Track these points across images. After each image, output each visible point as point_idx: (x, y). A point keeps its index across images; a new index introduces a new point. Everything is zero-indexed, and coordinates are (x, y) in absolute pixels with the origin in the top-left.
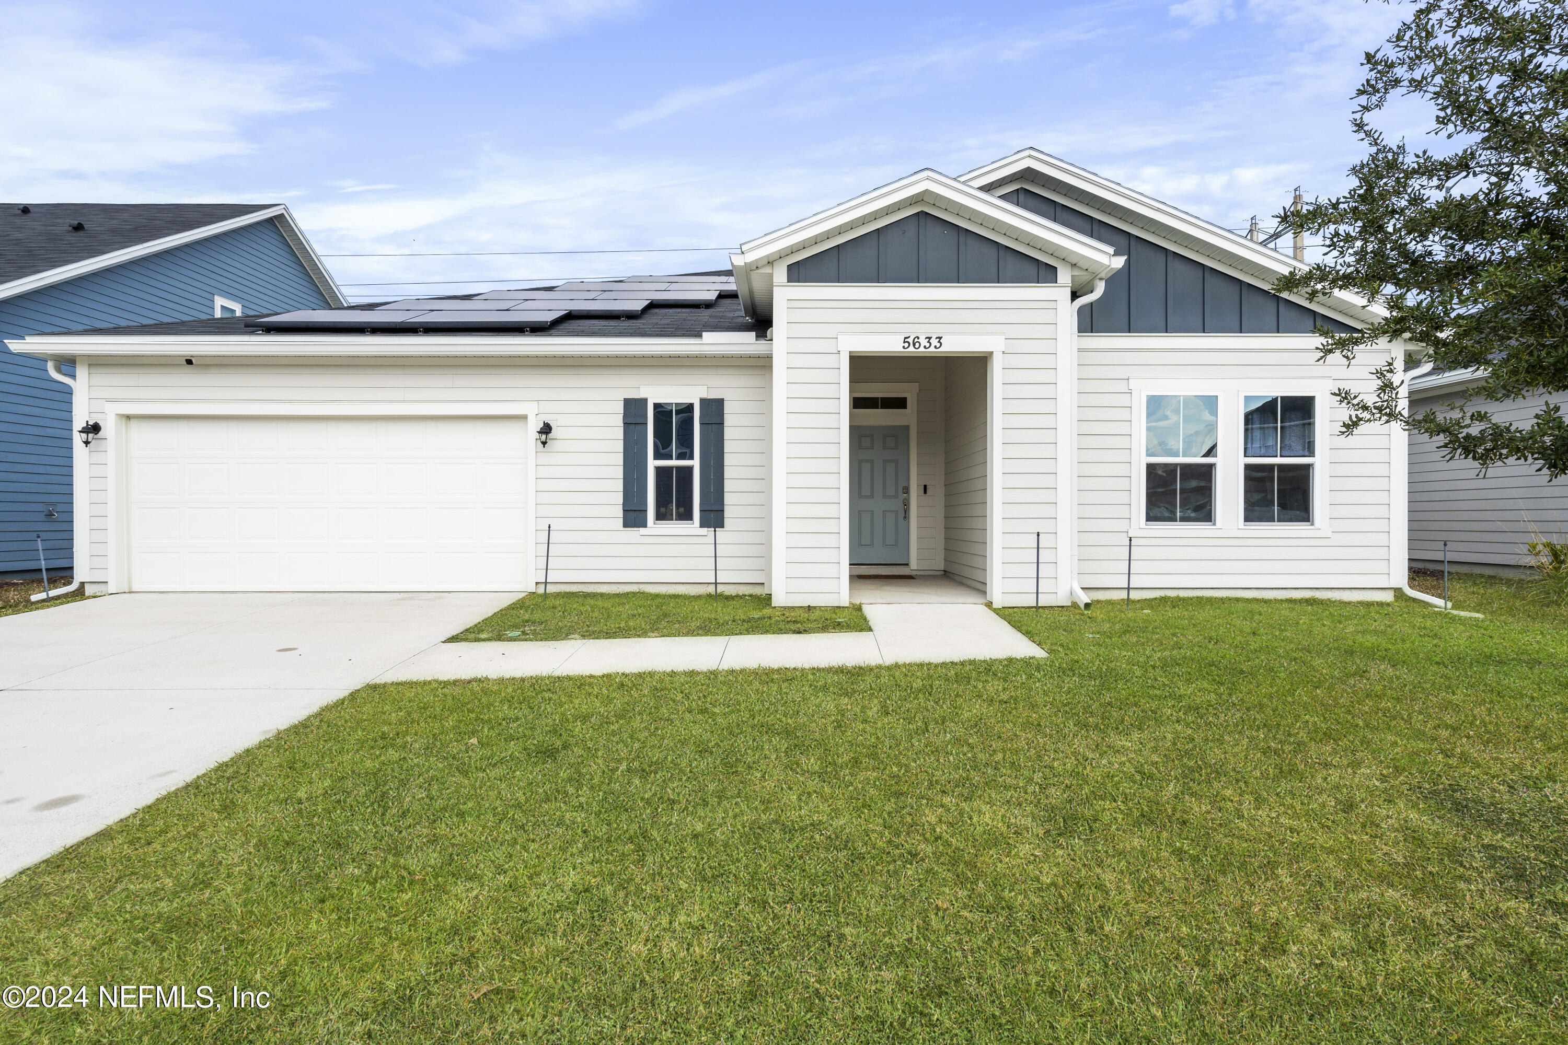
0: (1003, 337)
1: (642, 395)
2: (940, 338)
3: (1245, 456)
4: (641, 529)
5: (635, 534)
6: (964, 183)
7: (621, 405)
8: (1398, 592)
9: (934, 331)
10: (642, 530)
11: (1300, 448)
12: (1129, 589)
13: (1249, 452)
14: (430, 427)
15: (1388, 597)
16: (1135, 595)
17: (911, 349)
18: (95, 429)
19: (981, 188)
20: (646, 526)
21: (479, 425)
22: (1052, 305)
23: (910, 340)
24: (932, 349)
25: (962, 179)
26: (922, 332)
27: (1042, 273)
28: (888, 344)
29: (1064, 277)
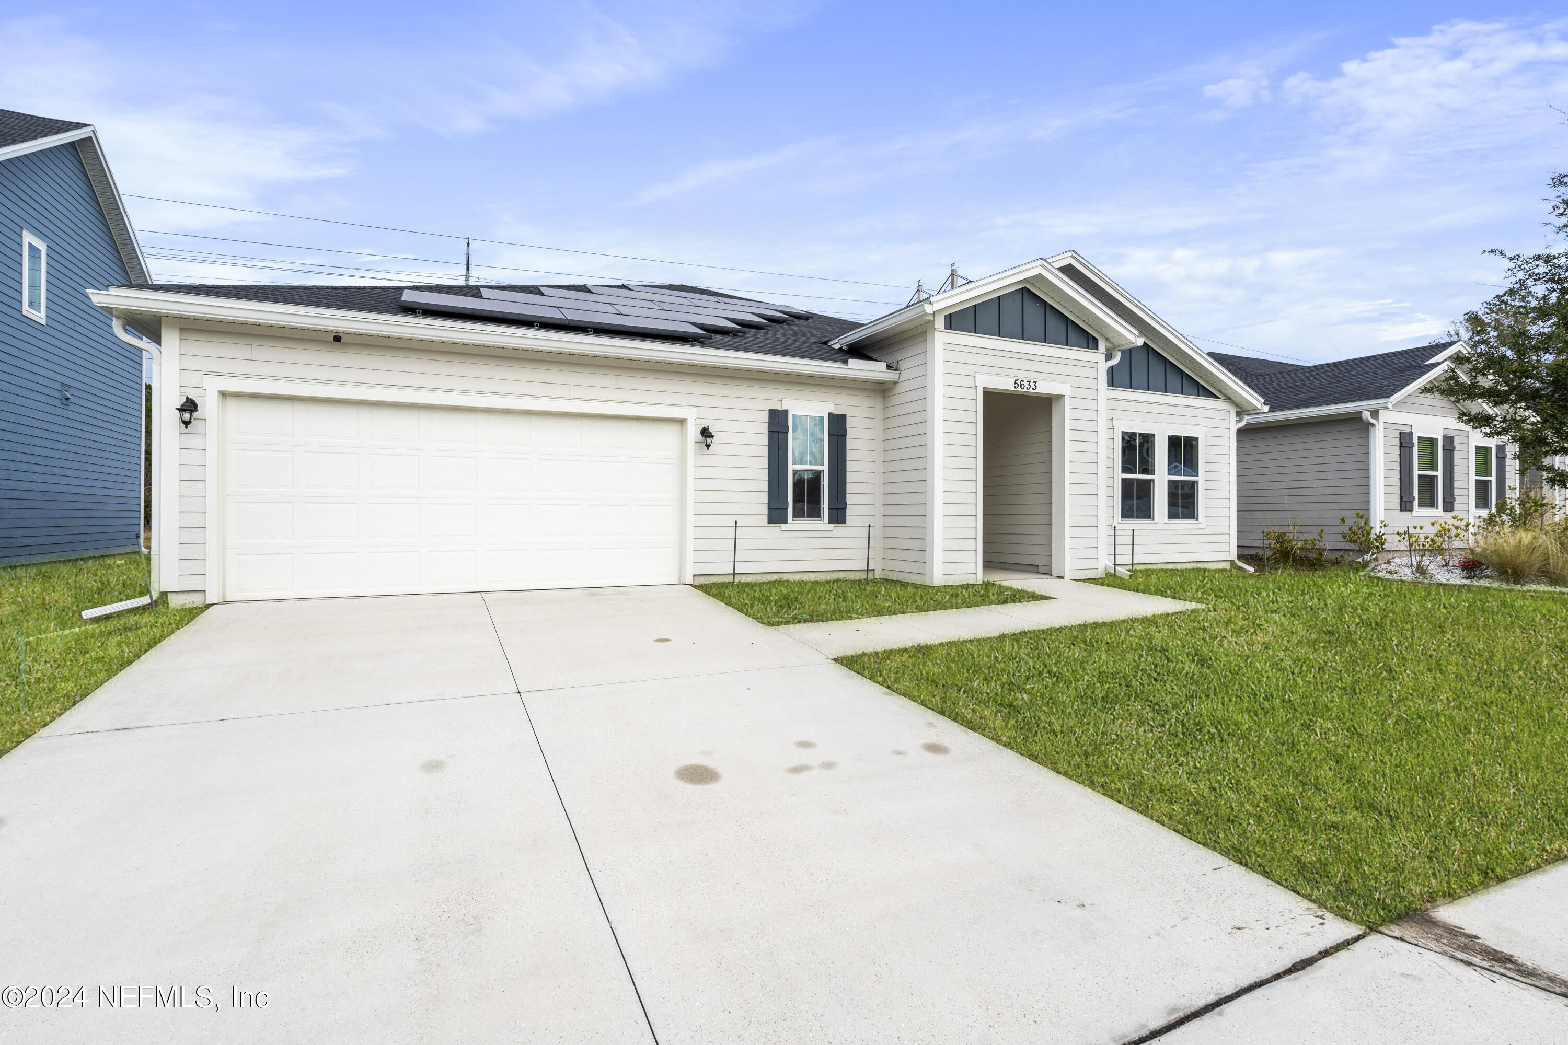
0: (1070, 385)
1: (784, 408)
2: (1035, 382)
3: (1168, 475)
4: (782, 525)
5: (776, 529)
7: (765, 417)
9: (1033, 377)
10: (784, 526)
11: (1193, 472)
12: (1133, 564)
13: (1170, 472)
14: (587, 424)
15: (1227, 566)
17: (1019, 389)
18: (190, 406)
20: (787, 523)
21: (633, 425)
22: (1094, 365)
23: (1018, 382)
24: (1031, 390)
26: (1025, 377)
27: (1090, 342)
28: (1006, 384)
29: (1102, 346)
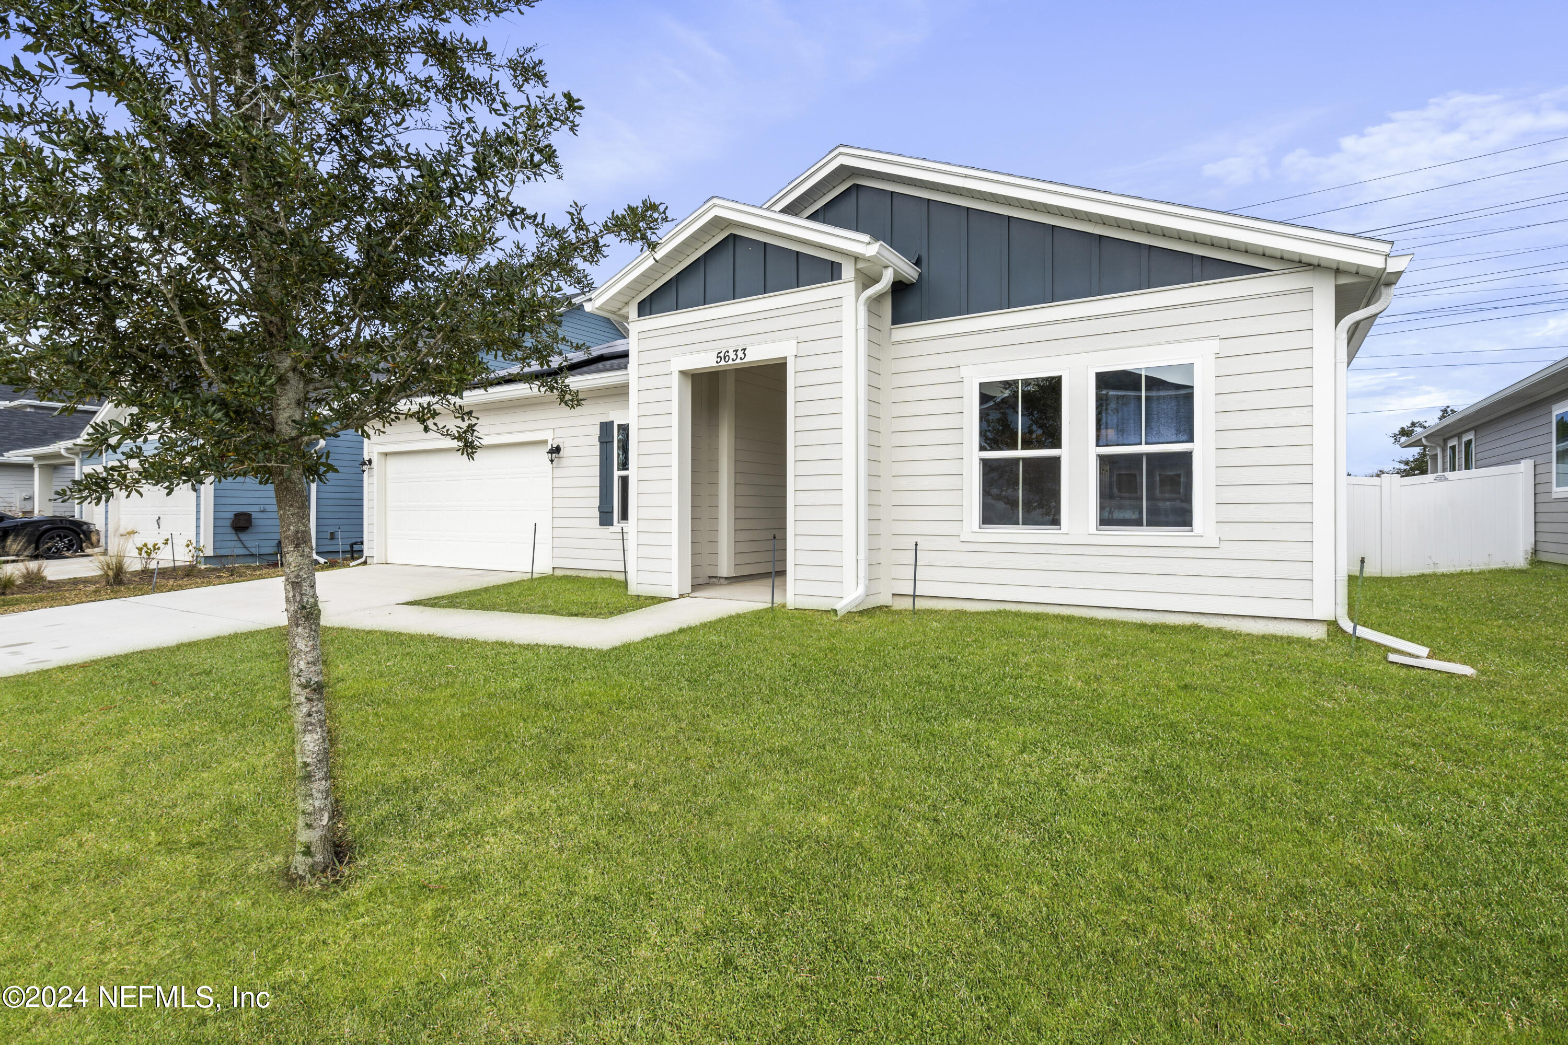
0: (795, 342)
1: (611, 419)
2: (744, 349)
3: (1098, 445)
4: (610, 527)
5: (611, 531)
6: (768, 209)
7: (598, 428)
8: (1333, 626)
9: (739, 344)
10: (617, 528)
11: (1174, 432)
12: (914, 596)
13: (1102, 441)
15: (1317, 633)
16: (921, 604)
17: (723, 363)
19: (783, 211)
20: (612, 524)
22: (838, 302)
23: (722, 355)
24: (738, 361)
25: (765, 206)
26: (730, 345)
27: (831, 271)
28: (706, 361)
29: (848, 272)
